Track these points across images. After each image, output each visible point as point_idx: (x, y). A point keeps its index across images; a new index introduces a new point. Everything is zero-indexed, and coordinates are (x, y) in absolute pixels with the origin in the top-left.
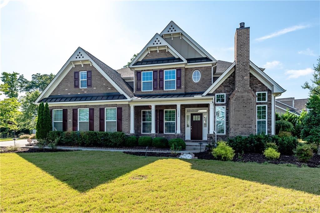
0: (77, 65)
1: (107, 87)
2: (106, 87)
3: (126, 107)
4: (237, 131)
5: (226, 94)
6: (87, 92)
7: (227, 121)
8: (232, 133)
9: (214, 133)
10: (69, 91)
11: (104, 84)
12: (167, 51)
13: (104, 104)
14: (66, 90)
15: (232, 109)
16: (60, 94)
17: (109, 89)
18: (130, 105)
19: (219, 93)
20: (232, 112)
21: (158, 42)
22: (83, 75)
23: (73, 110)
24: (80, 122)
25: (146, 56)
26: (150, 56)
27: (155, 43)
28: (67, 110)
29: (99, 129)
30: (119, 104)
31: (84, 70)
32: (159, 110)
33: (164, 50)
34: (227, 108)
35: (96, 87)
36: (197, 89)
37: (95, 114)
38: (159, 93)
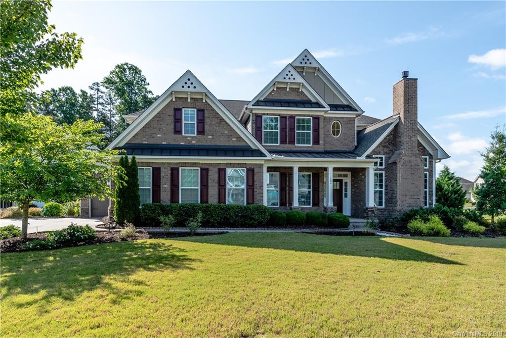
0: (178, 98)
1: (231, 137)
2: (229, 137)
5: (385, 157)
6: (197, 142)
8: (399, 205)
9: (374, 205)
10: (164, 137)
11: (226, 132)
12: (300, 91)
13: (226, 162)
14: (158, 136)
16: (146, 143)
17: (233, 139)
19: (377, 155)
21: (290, 77)
22: (188, 114)
23: (172, 169)
24: (182, 189)
25: (271, 93)
26: (276, 95)
27: (287, 78)
28: (160, 168)
29: (217, 200)
30: (249, 164)
31: (192, 106)
32: (289, 173)
33: (296, 88)
34: (387, 176)
35: (212, 136)
36: (337, 147)
37: (210, 178)
38: (288, 149)
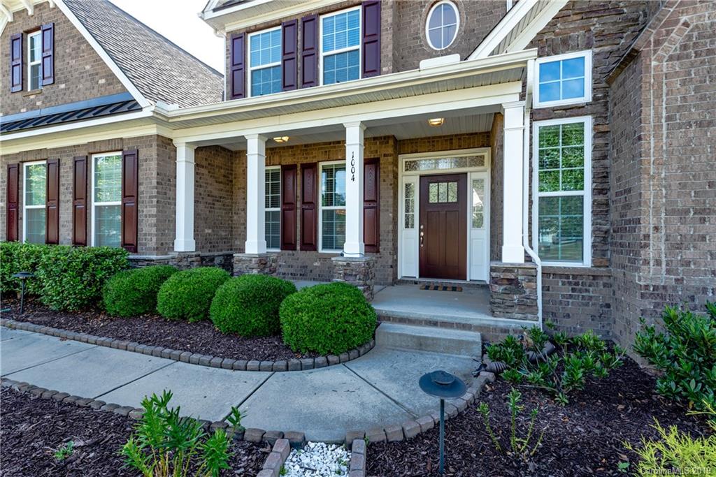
0: (17, 12)
1: (96, 79)
2: (94, 77)
3: (151, 145)
4: (689, 254)
5: (595, 55)
6: (44, 101)
7: (601, 198)
8: (658, 263)
9: (528, 258)
13: (86, 141)
15: (658, 116)
17: (100, 81)
18: (174, 142)
19: (556, 54)
20: (658, 137)
23: (10, 168)
24: (27, 211)
29: (72, 235)
30: (129, 139)
31: (36, 24)
32: (301, 165)
34: (602, 128)
35: (66, 82)
37: (62, 181)
